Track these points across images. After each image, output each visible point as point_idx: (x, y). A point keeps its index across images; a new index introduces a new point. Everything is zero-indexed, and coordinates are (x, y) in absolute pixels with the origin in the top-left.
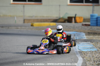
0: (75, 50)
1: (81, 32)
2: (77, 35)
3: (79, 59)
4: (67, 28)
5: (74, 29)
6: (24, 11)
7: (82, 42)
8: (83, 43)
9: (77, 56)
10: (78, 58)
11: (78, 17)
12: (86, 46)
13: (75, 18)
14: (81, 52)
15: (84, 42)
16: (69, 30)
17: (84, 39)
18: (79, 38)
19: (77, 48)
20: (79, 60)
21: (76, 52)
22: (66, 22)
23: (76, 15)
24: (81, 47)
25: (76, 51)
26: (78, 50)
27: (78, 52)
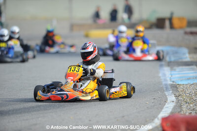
0: (164, 83)
7: (179, 65)
9: (166, 93)
10: (168, 97)
12: (185, 75)
14: (175, 87)
15: (184, 67)
18: (175, 58)
19: (168, 79)
20: (169, 101)
21: (164, 87)
22: (154, 27)
23: (172, 14)
24: (177, 76)
25: (166, 85)
26: (169, 82)
27: (169, 87)
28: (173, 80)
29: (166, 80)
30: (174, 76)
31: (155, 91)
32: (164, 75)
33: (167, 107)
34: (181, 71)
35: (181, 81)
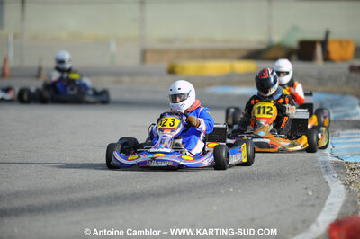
0: (320, 159)
1: (344, 94)
2: (332, 106)
3: (332, 188)
7: (345, 128)
8: (349, 132)
9: (328, 178)
10: (330, 184)
11: (335, 41)
12: (358, 145)
13: (324, 43)
14: (341, 167)
15: (353, 131)
17: (354, 118)
18: (336, 115)
19: (327, 152)
20: (332, 192)
24: (344, 146)
25: (325, 163)
26: (331, 159)
27: (331, 166)
28: (336, 154)
29: (323, 154)
31: (305, 174)
33: (331, 204)
34: (349, 138)
35: (352, 156)
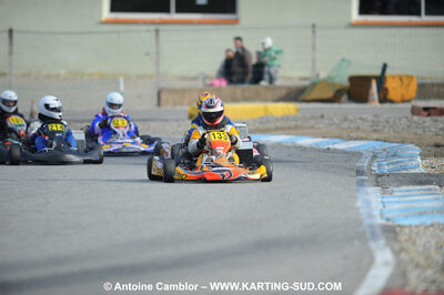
0: (367, 222)
1: (403, 142)
2: (387, 158)
3: (377, 258)
4: (345, 125)
5: (375, 131)
6: (158, 54)
7: (401, 183)
8: (405, 188)
9: (373, 245)
10: (375, 253)
11: (394, 77)
12: (415, 204)
14: (391, 232)
15: (411, 187)
16: (354, 135)
17: (412, 171)
18: (391, 167)
19: (376, 213)
21: (368, 231)
22: (345, 97)
24: (397, 206)
25: (372, 226)
26: (379, 221)
27: (379, 231)
28: (387, 215)
29: (370, 215)
30: (389, 207)
32: (368, 204)
34: (404, 196)
35: (406, 217)
